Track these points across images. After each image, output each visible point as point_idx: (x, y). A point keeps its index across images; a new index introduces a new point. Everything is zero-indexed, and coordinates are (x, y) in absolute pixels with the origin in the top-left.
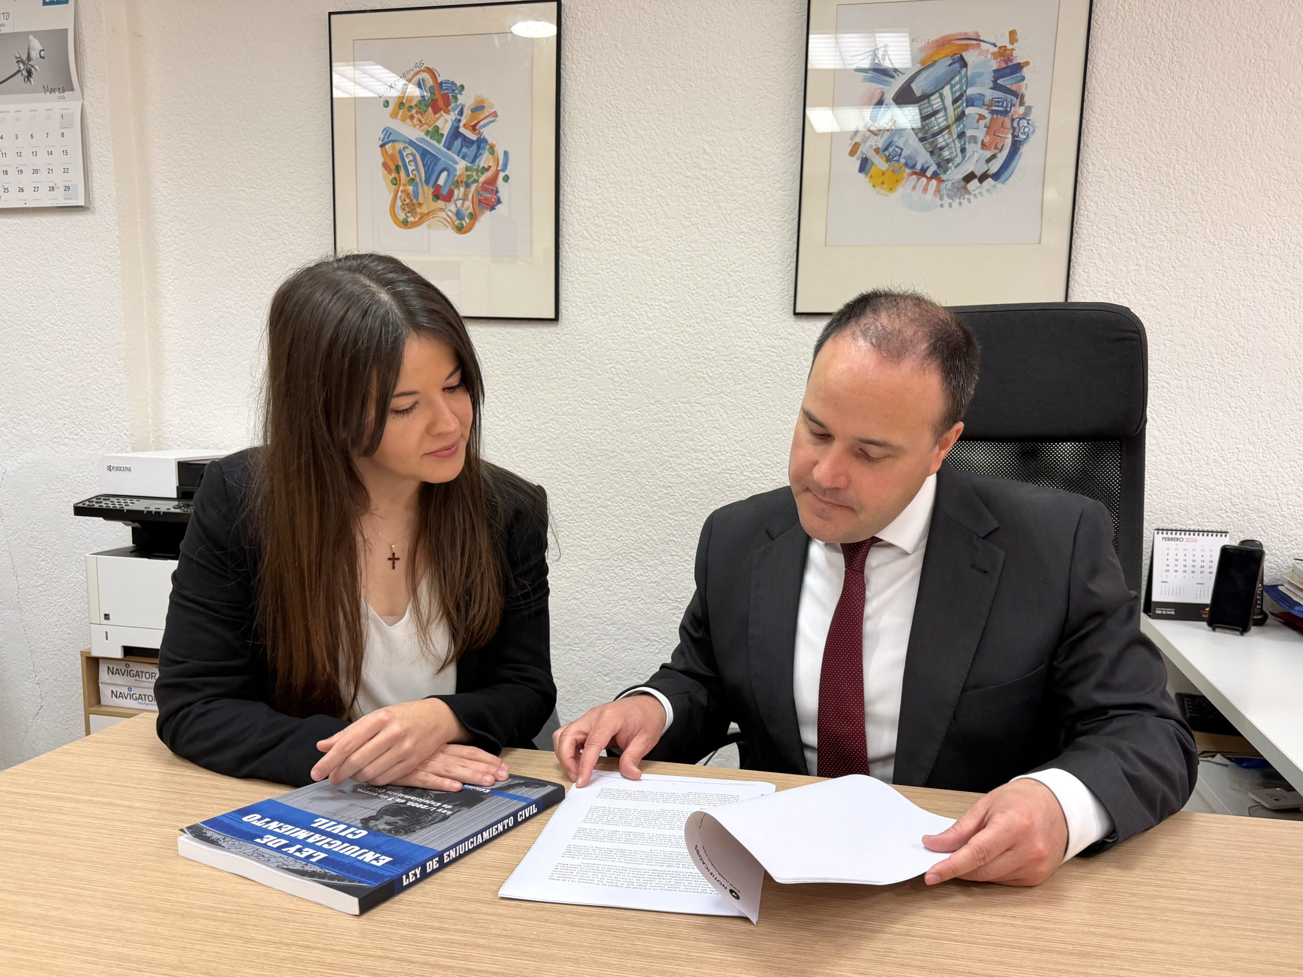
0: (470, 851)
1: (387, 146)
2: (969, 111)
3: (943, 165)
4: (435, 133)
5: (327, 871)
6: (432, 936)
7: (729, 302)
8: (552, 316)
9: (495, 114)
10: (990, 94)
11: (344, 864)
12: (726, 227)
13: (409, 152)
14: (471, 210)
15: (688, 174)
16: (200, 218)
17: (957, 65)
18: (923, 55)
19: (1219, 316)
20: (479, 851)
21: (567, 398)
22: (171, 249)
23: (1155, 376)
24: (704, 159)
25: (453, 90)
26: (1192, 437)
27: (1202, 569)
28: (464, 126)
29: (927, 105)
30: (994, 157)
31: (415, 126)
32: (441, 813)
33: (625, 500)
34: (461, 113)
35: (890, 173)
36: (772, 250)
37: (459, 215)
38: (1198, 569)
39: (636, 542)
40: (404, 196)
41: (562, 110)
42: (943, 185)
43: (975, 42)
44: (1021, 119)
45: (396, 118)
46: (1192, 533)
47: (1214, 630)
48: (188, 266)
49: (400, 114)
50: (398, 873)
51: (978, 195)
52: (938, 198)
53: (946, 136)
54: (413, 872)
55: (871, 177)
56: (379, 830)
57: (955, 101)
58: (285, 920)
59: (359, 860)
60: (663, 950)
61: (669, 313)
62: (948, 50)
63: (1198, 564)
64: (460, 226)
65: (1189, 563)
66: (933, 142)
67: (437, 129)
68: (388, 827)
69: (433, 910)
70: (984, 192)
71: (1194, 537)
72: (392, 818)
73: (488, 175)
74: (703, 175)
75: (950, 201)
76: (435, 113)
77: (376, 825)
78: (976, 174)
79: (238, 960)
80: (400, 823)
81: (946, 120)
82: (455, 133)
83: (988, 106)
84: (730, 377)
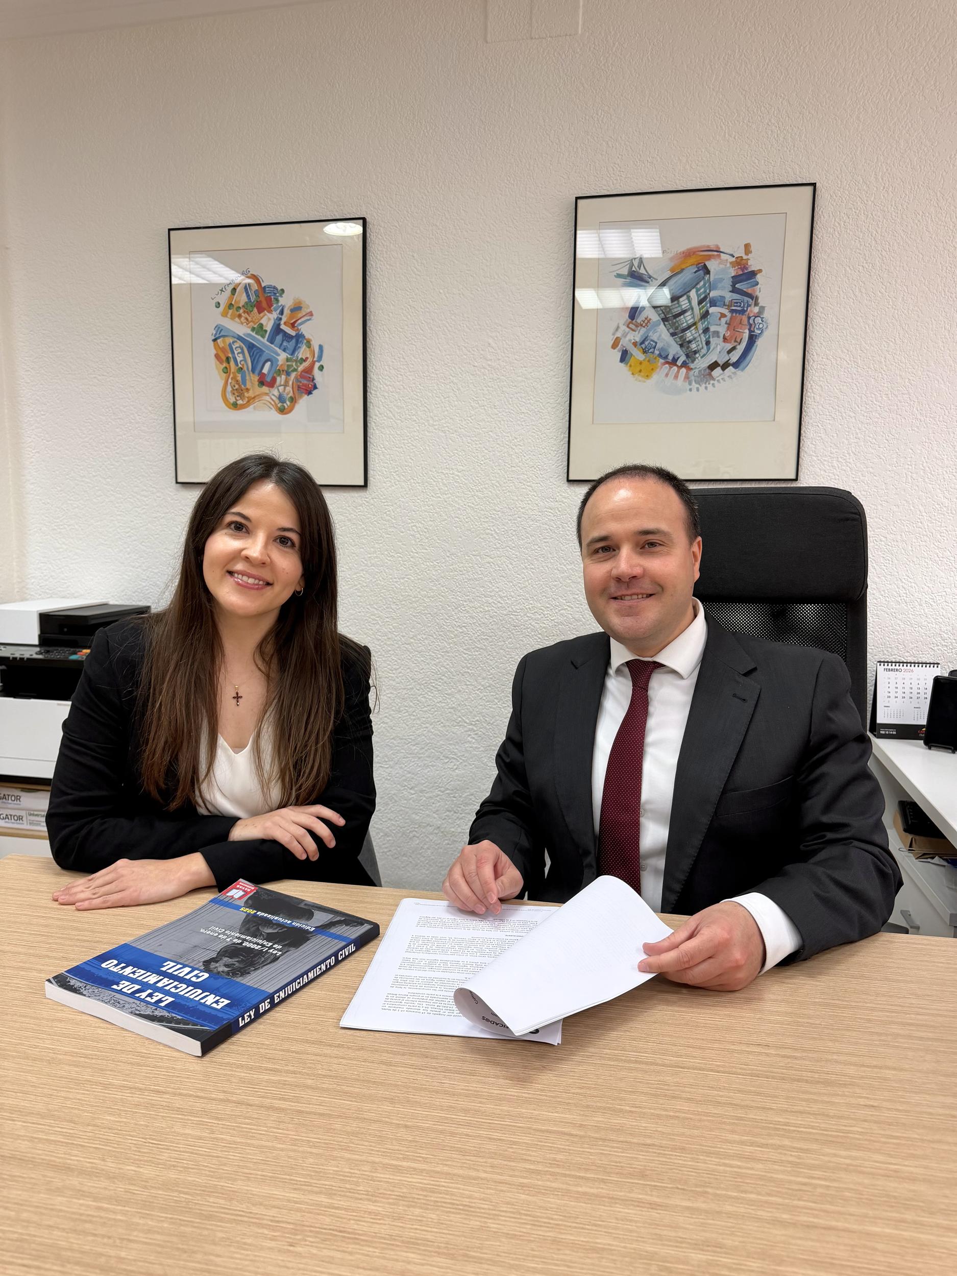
0: (297, 991)
1: (219, 341)
2: (712, 310)
3: (691, 355)
4: (260, 330)
5: (174, 1015)
6: (266, 1077)
7: (512, 471)
8: (362, 483)
9: (311, 314)
10: (729, 296)
11: (189, 1008)
12: (509, 408)
13: (238, 345)
14: (291, 394)
15: (476, 364)
16: (58, 401)
17: (701, 272)
18: (672, 264)
19: (927, 480)
20: (305, 990)
21: (375, 552)
22: (34, 427)
23: (874, 531)
24: (489, 352)
25: (275, 294)
26: (907, 582)
27: (919, 695)
28: (285, 323)
29: (677, 305)
30: (734, 348)
31: (242, 323)
32: (272, 954)
33: (426, 638)
34: (282, 313)
35: (646, 362)
36: (548, 427)
37: (281, 398)
38: (915, 695)
39: (436, 673)
40: (233, 383)
41: (368, 310)
42: (691, 373)
43: (716, 253)
44: (756, 317)
45: (226, 316)
46: (909, 665)
47: (930, 748)
48: (48, 441)
49: (230, 314)
50: (235, 1016)
51: (721, 381)
52: (687, 383)
53: (693, 332)
54: (248, 1014)
55: (630, 366)
56: (219, 973)
57: (700, 302)
58: (139, 1065)
59: (201, 1004)
60: (467, 1088)
61: (461, 480)
62: (693, 260)
63: (915, 691)
64: (282, 408)
65: (907, 690)
66: (682, 337)
67: (261, 326)
68: (226, 969)
69: (267, 1051)
70: (726, 378)
71: (911, 668)
72: (230, 960)
73: (306, 364)
74: (489, 365)
75: (698, 386)
76: (259, 313)
77: (216, 967)
78: (720, 362)
79: (98, 1106)
80: (237, 964)
81: (693, 317)
82: (277, 330)
83: (728, 306)
84: (514, 533)
